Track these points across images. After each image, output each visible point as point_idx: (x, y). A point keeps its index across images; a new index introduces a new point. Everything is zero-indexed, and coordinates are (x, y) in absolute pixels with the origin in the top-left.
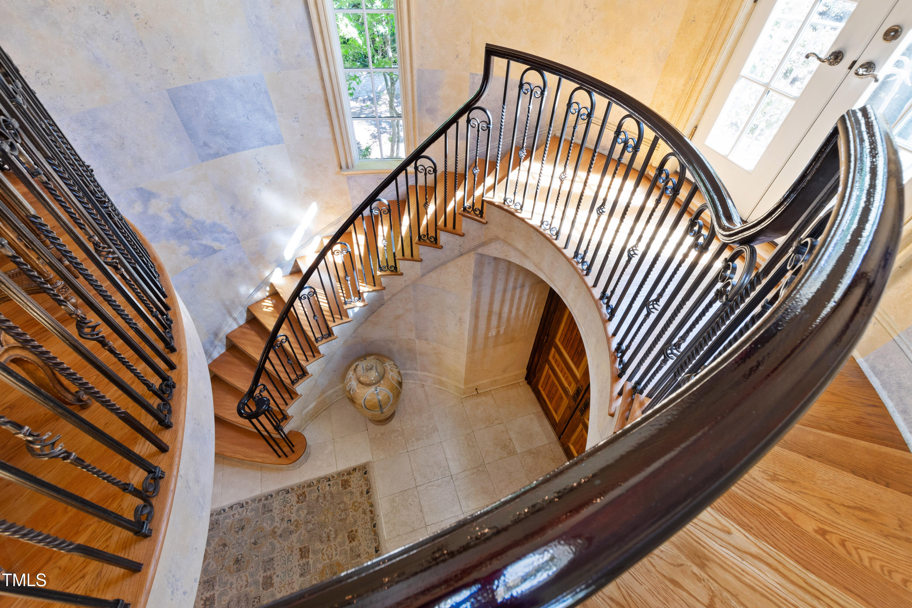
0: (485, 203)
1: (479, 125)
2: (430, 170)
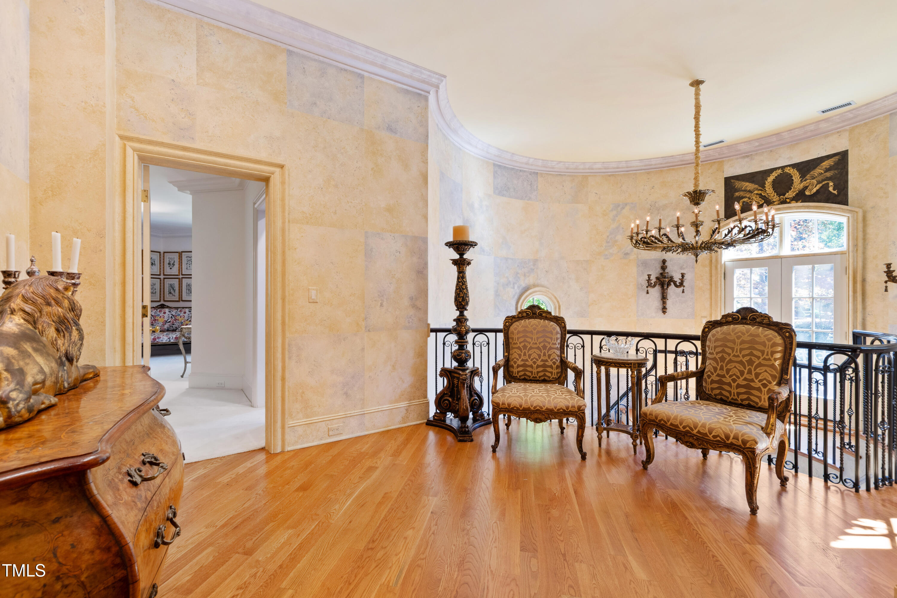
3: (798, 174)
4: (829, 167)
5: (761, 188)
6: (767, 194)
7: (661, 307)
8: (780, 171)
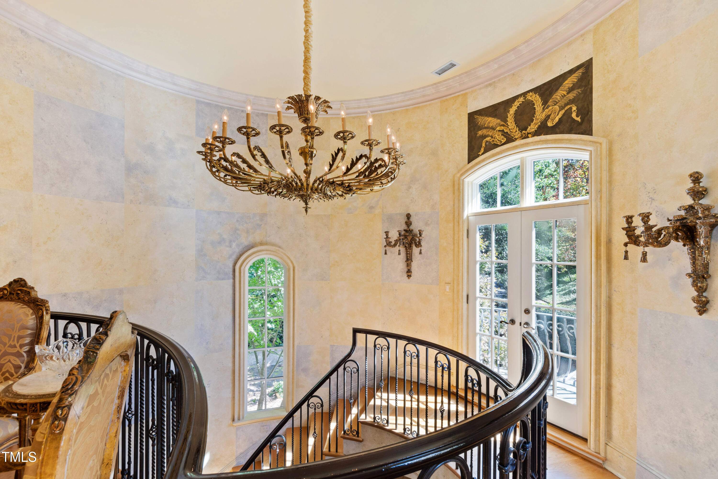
0: (360, 423)
1: (351, 370)
2: (318, 406)
3: (540, 100)
4: (572, 85)
5: (503, 123)
6: (510, 129)
7: (406, 270)
8: (521, 99)
